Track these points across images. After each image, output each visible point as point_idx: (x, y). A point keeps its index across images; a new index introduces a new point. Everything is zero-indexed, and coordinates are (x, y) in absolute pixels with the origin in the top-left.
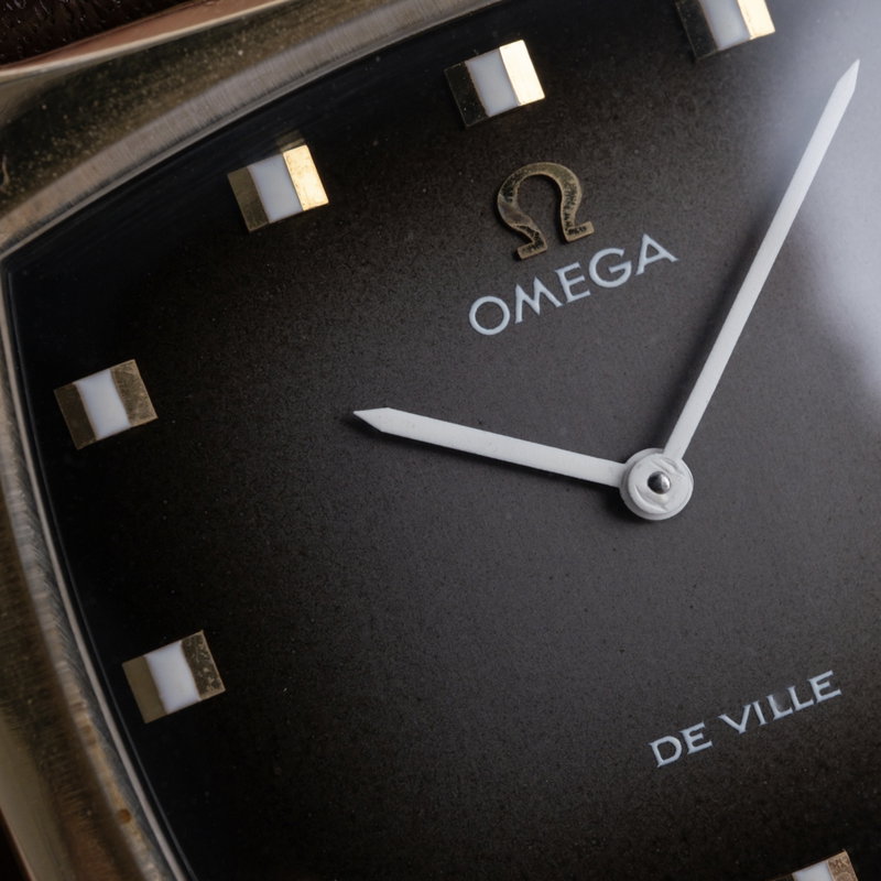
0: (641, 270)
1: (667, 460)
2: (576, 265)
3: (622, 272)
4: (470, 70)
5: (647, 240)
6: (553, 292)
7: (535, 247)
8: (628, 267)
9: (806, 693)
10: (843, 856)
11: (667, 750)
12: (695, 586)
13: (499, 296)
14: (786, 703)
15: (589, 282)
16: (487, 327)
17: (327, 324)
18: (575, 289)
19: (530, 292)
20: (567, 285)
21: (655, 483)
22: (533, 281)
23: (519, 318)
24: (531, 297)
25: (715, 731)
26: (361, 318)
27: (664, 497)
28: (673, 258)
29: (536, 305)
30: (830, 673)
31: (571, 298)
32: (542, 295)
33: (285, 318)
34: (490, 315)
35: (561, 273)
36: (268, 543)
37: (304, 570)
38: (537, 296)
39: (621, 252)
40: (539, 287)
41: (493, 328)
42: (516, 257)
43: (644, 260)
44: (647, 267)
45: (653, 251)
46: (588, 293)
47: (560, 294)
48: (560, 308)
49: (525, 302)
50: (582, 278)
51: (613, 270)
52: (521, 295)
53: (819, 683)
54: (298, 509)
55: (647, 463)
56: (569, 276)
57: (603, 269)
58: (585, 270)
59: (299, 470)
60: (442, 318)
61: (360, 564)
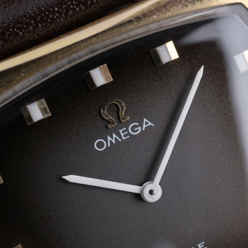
0: (144, 129)
1: (154, 185)
2: (125, 129)
3: (138, 130)
4: (91, 74)
5: (145, 120)
6: (118, 137)
7: (112, 124)
8: (140, 128)
12: (164, 220)
13: (103, 139)
15: (129, 133)
16: (100, 148)
17: (53, 150)
18: (125, 136)
19: (112, 137)
20: (122, 134)
21: (151, 192)
22: (113, 134)
23: (109, 145)
24: (112, 139)
26: (62, 148)
27: (154, 196)
28: (153, 125)
29: (114, 141)
30: (203, 243)
31: (124, 138)
32: (115, 138)
33: (40, 150)
34: (100, 145)
35: (121, 131)
36: (38, 216)
37: (50, 223)
38: (114, 138)
39: (138, 124)
40: (114, 136)
41: (101, 149)
42: (107, 127)
43: (144, 126)
44: (145, 128)
45: (147, 123)
46: (128, 137)
47: (121, 137)
48: (121, 141)
49: (110, 140)
50: (127, 132)
51: (136, 129)
52: (109, 138)
53: (201, 246)
54: (47, 205)
55: (148, 186)
56: (123, 132)
57: (133, 129)
58: (127, 130)
59: (47, 194)
60: (86, 146)
61: (66, 220)
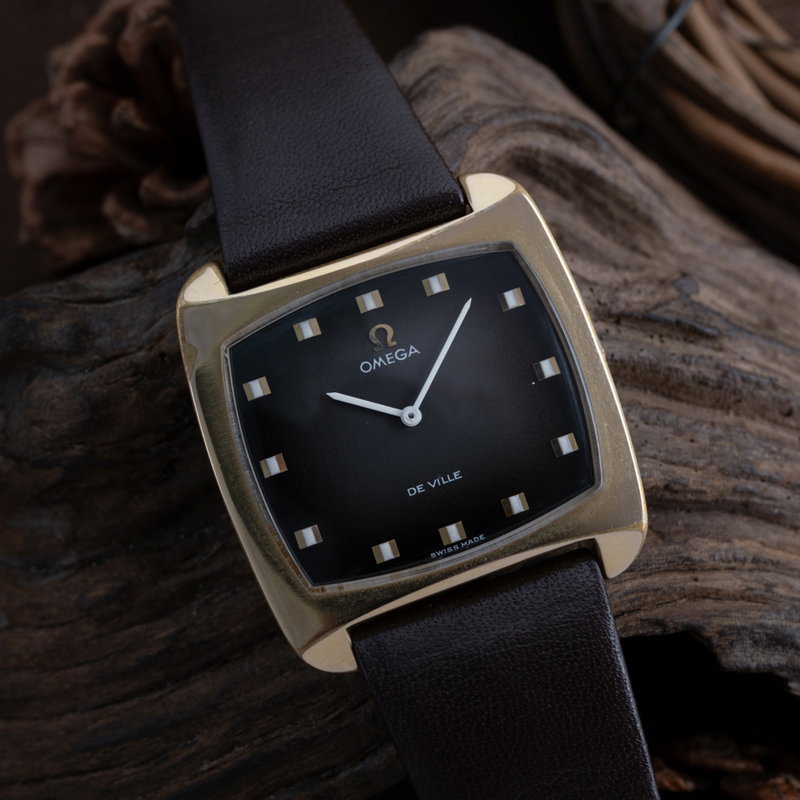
0: (410, 355)
1: (414, 409)
2: (391, 354)
3: (404, 356)
4: (364, 298)
5: (412, 347)
6: (384, 361)
7: (379, 348)
8: (406, 354)
9: (452, 477)
10: (460, 523)
11: (412, 491)
13: (369, 362)
14: (446, 479)
15: (395, 359)
16: (365, 370)
18: (391, 360)
20: (388, 359)
21: (411, 416)
23: (374, 368)
24: (378, 362)
25: (426, 487)
27: (413, 420)
28: (419, 352)
29: (379, 365)
30: (459, 471)
31: (389, 363)
34: (366, 367)
35: (387, 356)
38: (380, 362)
39: (404, 350)
40: (380, 359)
41: (367, 371)
42: (374, 351)
43: (411, 353)
45: (413, 350)
46: (394, 362)
47: (386, 361)
48: (386, 365)
49: (376, 364)
50: (393, 357)
51: (402, 355)
52: (375, 361)
53: (456, 474)
55: (408, 410)
56: (389, 356)
57: (399, 355)
58: (393, 355)
